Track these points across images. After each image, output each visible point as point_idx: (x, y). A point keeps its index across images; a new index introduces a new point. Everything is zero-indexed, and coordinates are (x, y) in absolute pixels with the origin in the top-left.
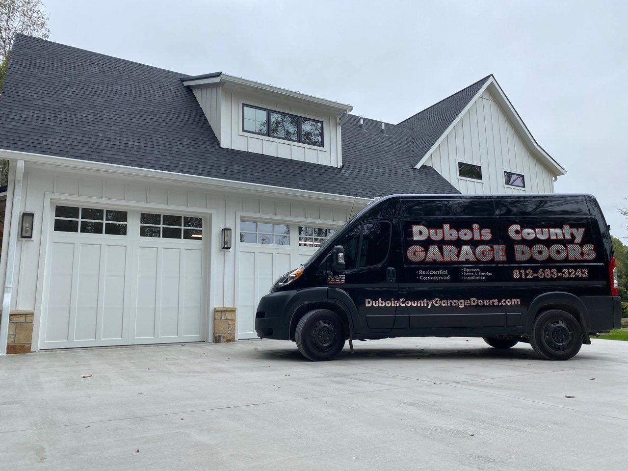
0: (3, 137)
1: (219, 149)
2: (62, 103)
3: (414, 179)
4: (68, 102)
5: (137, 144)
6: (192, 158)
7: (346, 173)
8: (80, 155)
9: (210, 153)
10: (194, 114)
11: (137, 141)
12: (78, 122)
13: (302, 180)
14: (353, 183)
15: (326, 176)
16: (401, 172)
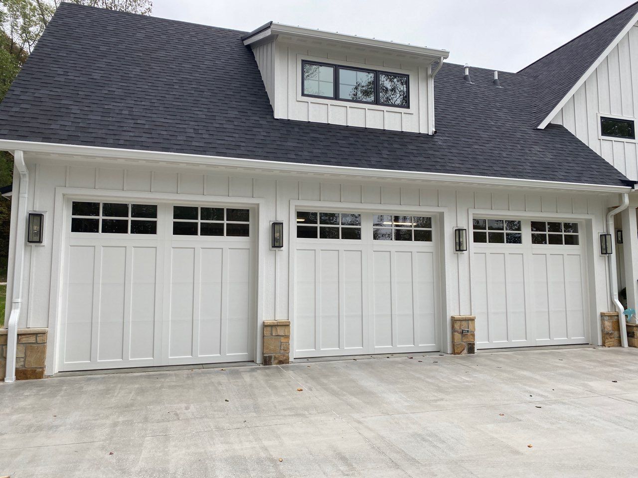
0: (3, 123)
1: (272, 120)
2: (90, 77)
3: (536, 143)
4: (96, 76)
5: (169, 121)
6: (234, 135)
7: (439, 140)
8: (92, 140)
9: (261, 126)
10: (249, 79)
11: (168, 117)
12: (102, 99)
13: (376, 155)
14: (449, 154)
15: (411, 147)
16: (518, 135)
